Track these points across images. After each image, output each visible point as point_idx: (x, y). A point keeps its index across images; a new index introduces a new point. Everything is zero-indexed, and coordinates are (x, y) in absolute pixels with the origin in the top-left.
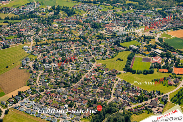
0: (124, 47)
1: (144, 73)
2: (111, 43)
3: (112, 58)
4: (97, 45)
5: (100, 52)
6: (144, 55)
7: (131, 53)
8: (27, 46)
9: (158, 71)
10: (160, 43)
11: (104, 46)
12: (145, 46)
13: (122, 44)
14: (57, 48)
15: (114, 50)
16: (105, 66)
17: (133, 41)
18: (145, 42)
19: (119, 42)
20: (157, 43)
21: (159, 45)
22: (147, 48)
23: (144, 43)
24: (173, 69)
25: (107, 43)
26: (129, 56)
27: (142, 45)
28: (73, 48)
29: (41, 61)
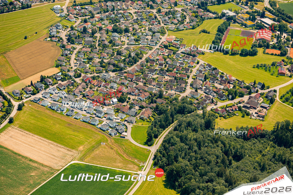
0: (213, 12)
1: (241, 55)
2: (193, 5)
3: (193, 28)
4: (171, 9)
5: (175, 19)
6: (244, 26)
7: (224, 23)
8: (59, 6)
9: (264, 53)
10: (271, 8)
11: (182, 9)
12: (247, 13)
13: (210, 8)
14: (106, 10)
15: (196, 17)
16: (181, 40)
17: (228, 3)
18: (248, 6)
19: (207, 4)
20: (266, 9)
21: (270, 11)
22: (249, 16)
23: (246, 7)
24: (289, 51)
25: (187, 5)
26: (219, 26)
27: (242, 11)
28: (132, 11)
29: (79, 29)
